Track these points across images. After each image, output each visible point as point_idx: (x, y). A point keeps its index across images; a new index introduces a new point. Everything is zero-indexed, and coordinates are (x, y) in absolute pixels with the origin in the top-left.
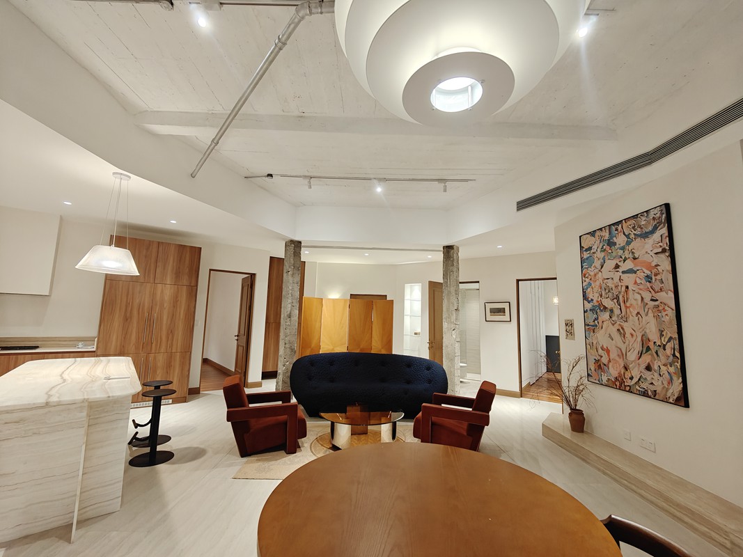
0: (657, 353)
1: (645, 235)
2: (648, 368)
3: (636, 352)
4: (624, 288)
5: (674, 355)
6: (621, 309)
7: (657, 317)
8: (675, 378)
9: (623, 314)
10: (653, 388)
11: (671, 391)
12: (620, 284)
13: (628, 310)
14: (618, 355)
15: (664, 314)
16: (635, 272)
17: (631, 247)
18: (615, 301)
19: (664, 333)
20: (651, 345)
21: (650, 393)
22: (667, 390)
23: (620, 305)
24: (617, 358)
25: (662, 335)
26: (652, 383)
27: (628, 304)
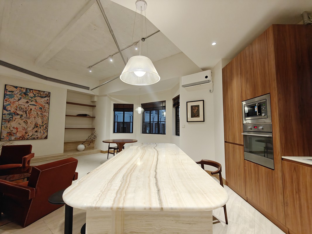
0: (40, 127)
1: (42, 97)
2: (36, 132)
3: (32, 128)
4: (29, 109)
5: (46, 127)
6: (27, 115)
7: (42, 119)
8: (45, 133)
9: (28, 117)
10: (37, 137)
11: (43, 136)
12: (28, 108)
13: (30, 116)
14: (23, 130)
15: (44, 118)
16: (36, 106)
17: (35, 98)
18: (24, 113)
19: (44, 123)
20: (38, 126)
21: (36, 138)
22: (42, 136)
23: (27, 114)
24: (22, 131)
25: (43, 123)
26: (37, 135)
27: (31, 114)
